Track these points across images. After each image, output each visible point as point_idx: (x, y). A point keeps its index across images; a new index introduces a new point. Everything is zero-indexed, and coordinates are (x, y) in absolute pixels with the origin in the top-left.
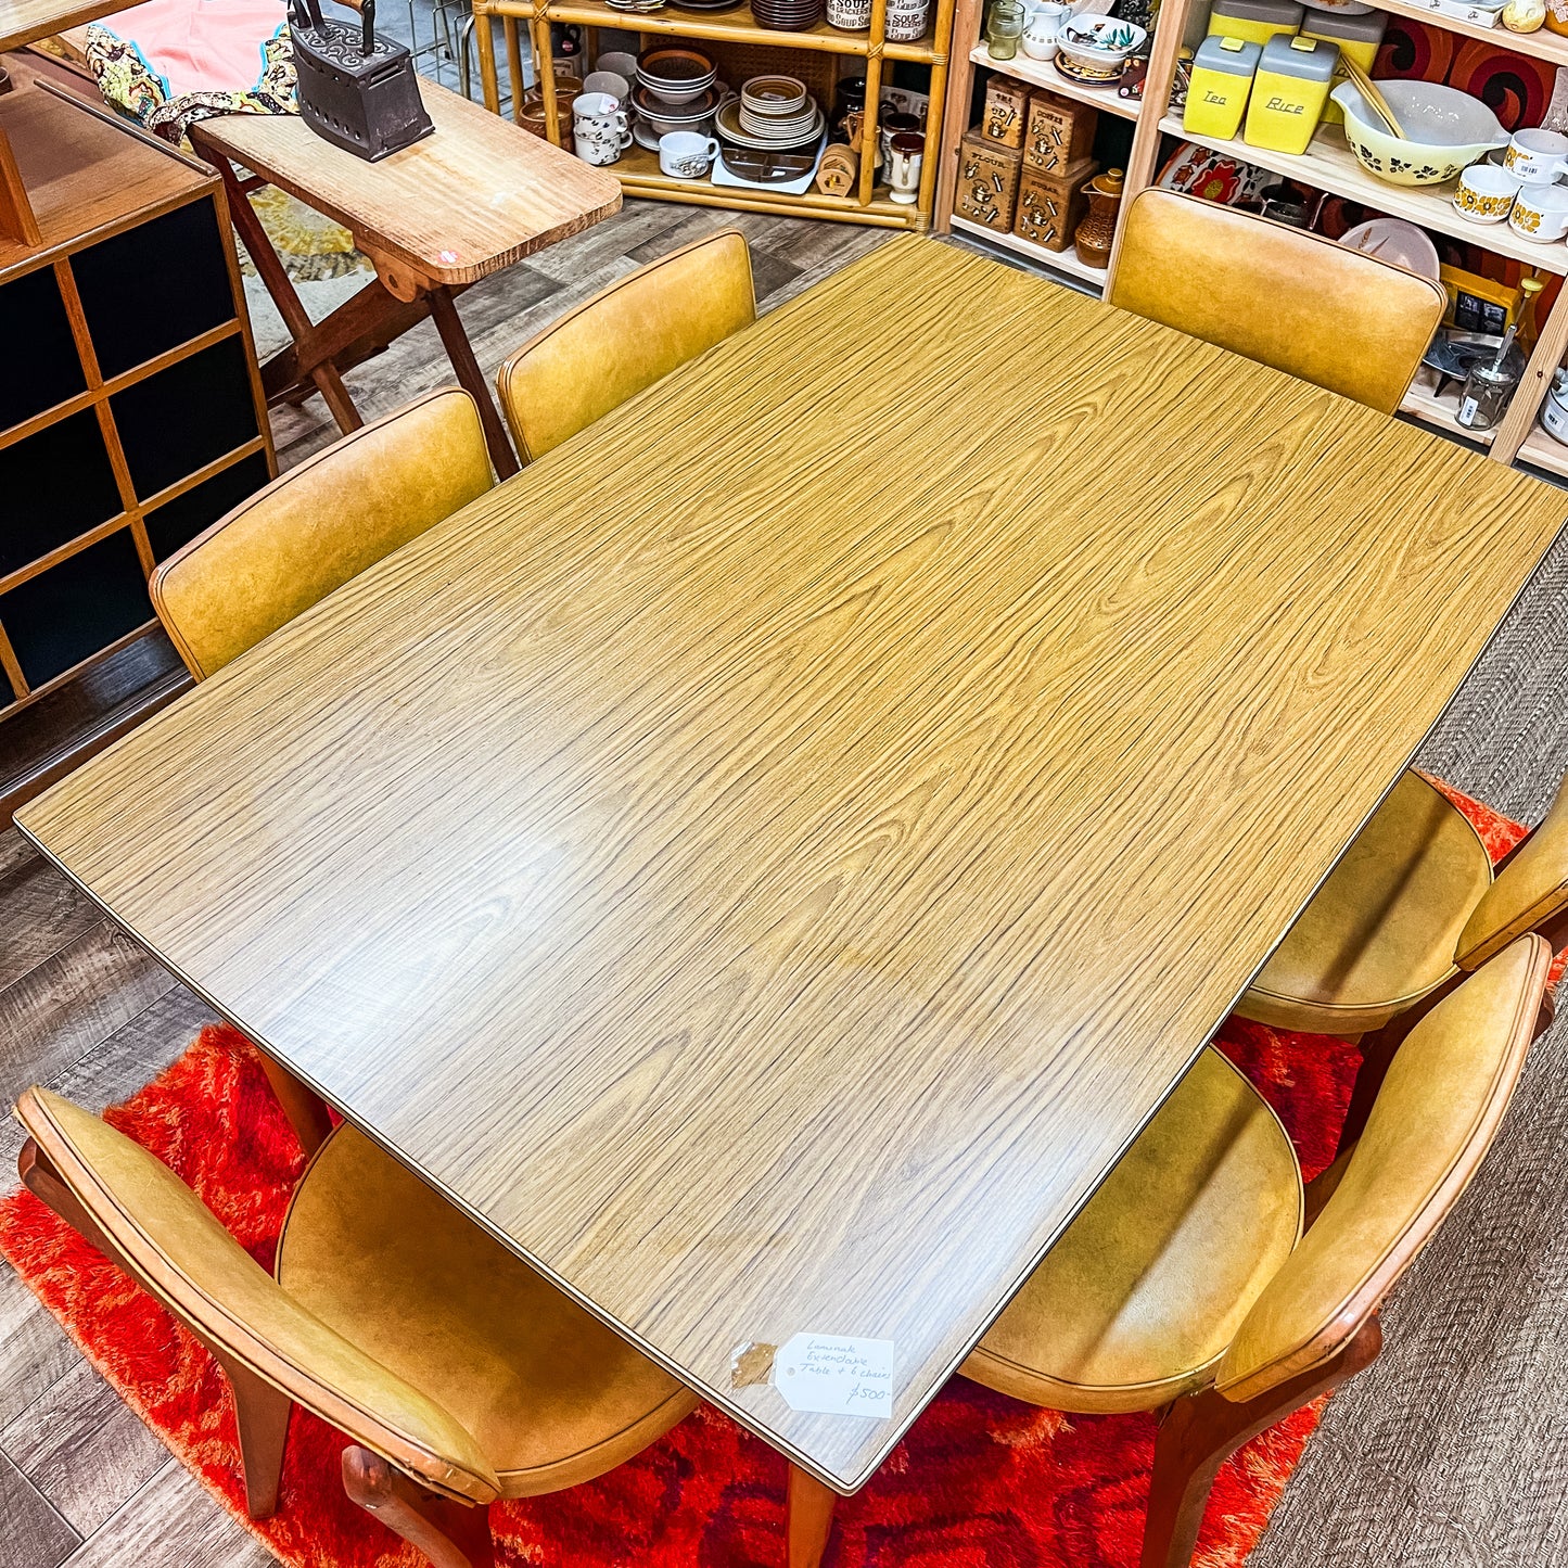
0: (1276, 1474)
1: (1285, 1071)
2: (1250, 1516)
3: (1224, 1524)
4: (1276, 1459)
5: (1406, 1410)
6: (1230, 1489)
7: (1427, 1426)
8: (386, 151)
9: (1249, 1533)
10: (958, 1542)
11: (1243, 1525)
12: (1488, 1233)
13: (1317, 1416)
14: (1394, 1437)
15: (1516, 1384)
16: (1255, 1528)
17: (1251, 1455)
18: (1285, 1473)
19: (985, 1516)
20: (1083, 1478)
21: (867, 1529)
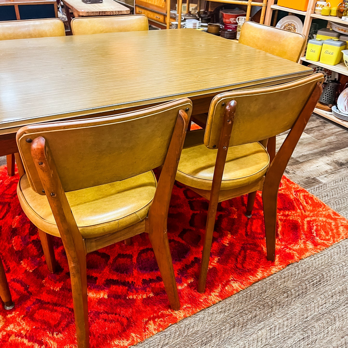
0: (155, 329)
1: (227, 242)
2: (139, 336)
3: (130, 335)
4: (158, 326)
5: (207, 330)
6: (138, 327)
7: (211, 336)
8: (90, 2)
9: (136, 340)
10: (56, 311)
11: (135, 338)
12: (265, 297)
13: (178, 321)
14: (198, 335)
15: (248, 336)
16: (139, 340)
17: (151, 322)
18: (158, 330)
19: (68, 308)
20: (101, 309)
21: (36, 299)
